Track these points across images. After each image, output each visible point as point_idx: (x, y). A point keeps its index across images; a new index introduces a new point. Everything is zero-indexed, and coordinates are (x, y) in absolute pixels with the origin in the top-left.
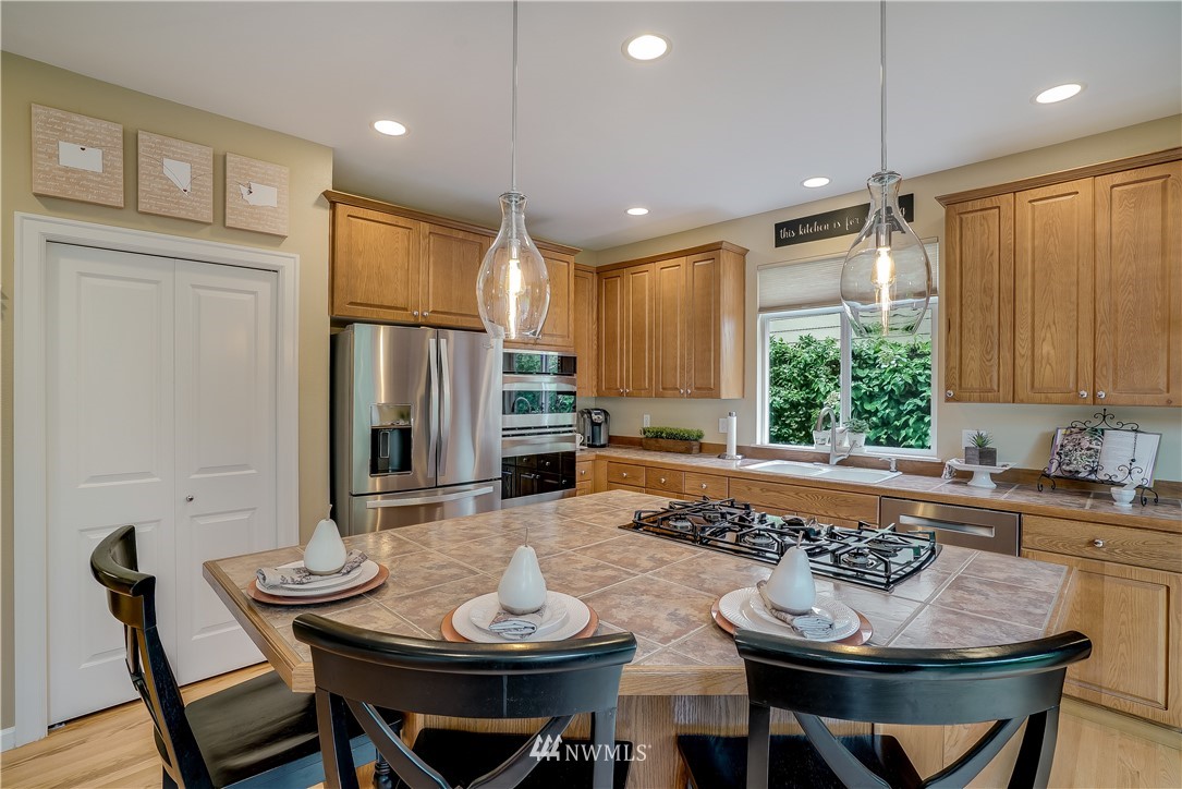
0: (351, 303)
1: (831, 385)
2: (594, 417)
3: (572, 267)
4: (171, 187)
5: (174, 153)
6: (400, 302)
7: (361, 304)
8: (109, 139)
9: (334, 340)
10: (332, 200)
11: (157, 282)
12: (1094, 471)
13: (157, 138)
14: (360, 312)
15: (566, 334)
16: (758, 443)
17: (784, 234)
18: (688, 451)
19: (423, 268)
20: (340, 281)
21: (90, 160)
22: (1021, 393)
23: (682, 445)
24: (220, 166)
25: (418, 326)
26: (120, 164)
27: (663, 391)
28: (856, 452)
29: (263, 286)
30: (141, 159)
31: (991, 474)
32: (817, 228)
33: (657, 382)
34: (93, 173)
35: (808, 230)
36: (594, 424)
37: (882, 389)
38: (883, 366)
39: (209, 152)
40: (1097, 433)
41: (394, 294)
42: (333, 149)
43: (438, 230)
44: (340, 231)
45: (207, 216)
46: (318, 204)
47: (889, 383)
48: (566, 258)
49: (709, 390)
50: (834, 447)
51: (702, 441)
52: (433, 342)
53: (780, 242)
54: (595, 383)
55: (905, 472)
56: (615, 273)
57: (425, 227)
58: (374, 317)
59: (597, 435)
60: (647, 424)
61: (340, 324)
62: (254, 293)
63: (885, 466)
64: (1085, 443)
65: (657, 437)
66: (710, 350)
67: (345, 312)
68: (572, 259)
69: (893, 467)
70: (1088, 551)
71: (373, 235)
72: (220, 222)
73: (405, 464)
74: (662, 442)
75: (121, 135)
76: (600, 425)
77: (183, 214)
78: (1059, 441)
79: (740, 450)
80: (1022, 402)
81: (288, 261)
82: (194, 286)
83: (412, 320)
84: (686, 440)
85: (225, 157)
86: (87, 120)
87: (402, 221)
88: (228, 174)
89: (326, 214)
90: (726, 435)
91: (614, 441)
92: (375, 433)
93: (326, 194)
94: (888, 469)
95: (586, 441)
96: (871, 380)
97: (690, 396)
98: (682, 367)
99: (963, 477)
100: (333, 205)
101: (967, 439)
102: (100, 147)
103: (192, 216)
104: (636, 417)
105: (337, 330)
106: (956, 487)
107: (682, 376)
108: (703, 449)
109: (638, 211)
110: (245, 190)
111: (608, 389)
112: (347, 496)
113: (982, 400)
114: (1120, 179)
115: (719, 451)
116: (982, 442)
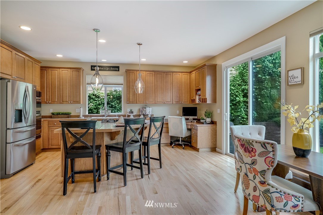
6: (10, 73)
7: (3, 73)
12: (145, 113)
14: (2, 75)
16: (87, 114)
17: (93, 68)
22: (137, 102)
23: (66, 116)
28: (110, 114)
31: (133, 115)
32: (100, 68)
33: (60, 100)
37: (102, 103)
38: (101, 98)
40: (146, 108)
41: (9, 70)
43: (17, 53)
47: (103, 101)
48: (39, 64)
49: (77, 102)
51: (71, 115)
53: (92, 70)
57: (14, 51)
58: (5, 77)
60: (51, 111)
63: (115, 116)
64: (144, 110)
65: (57, 114)
66: (78, 93)
69: (117, 116)
71: (4, 52)
74: (59, 116)
78: (141, 110)
79: (83, 116)
84: (68, 114)
87: (10, 49)
96: (99, 101)
97: (71, 103)
101: (129, 110)
107: (69, 98)
108: (71, 117)
109: (59, 56)
113: (132, 103)
114: (148, 72)
115: (78, 116)
116: (131, 110)
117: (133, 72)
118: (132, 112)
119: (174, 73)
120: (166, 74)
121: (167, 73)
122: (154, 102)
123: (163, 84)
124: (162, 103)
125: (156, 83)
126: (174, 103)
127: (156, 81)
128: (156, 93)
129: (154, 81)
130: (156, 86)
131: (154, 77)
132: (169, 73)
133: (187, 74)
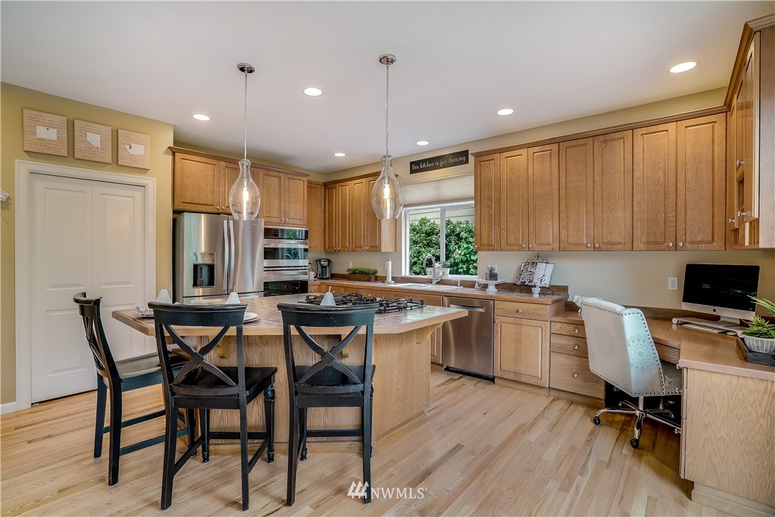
0: (184, 203)
1: (457, 246)
2: (322, 263)
3: (306, 183)
4: (91, 147)
5: (92, 130)
6: (210, 202)
7: (189, 203)
8: (60, 124)
9: (175, 221)
10: (173, 152)
11: (83, 192)
12: (531, 281)
13: (83, 123)
14: (188, 207)
15: (302, 218)
16: (403, 274)
17: (414, 167)
18: (369, 280)
19: (222, 184)
20: (177, 191)
21: (52, 134)
22: (503, 247)
23: (366, 277)
24: (115, 135)
25: (219, 214)
26: (65, 136)
27: (356, 249)
28: (444, 278)
29: (137, 194)
30: (76, 133)
31: (496, 285)
32: (429, 165)
33: (352, 244)
34: (53, 140)
35: (424, 166)
36: (322, 267)
39: (110, 128)
40: (534, 264)
41: (206, 197)
42: (174, 126)
43: (230, 165)
44: (177, 166)
45: (109, 159)
46: (166, 153)
48: (303, 178)
49: (376, 248)
50: (434, 275)
51: (377, 275)
52: (225, 222)
53: (412, 172)
54: (322, 245)
55: (464, 287)
56: (332, 186)
57: (223, 164)
58: (196, 209)
59: (324, 273)
60: (351, 267)
61: (178, 212)
62: (133, 197)
63: (455, 284)
64: (529, 269)
65: (354, 273)
66: (376, 227)
67: (180, 207)
68: (306, 179)
69: (459, 284)
70: (517, 315)
71: (194, 167)
72: (116, 162)
73: (211, 282)
74: (357, 276)
75: (66, 122)
76: (326, 267)
77: (97, 159)
78: (522, 269)
79: (393, 279)
80: (503, 250)
81: (150, 182)
82: (102, 194)
83: (216, 211)
84: (369, 274)
85: (118, 131)
86: (49, 115)
87: (210, 161)
88: (119, 139)
89: (170, 158)
90: (386, 271)
91: (333, 276)
92: (196, 267)
93: (170, 148)
94: (457, 285)
95: (318, 276)
97: (368, 251)
98: (364, 236)
99: (485, 287)
100: (174, 153)
101: (486, 269)
102: (56, 128)
103: (101, 160)
104: (346, 263)
105: (176, 215)
106: (482, 292)
107: (364, 241)
108: (377, 279)
109: (340, 155)
110: (128, 147)
111: (330, 249)
112: (181, 298)
113: (488, 250)
114: (536, 149)
115: (384, 279)
116: (491, 270)
117: (490, 157)
118: (493, 276)
119: (638, 132)
120: (605, 141)
121: (605, 136)
122: (556, 245)
123: (590, 181)
124: (584, 248)
125: (563, 180)
126: (639, 245)
127: (563, 173)
128: (563, 215)
129: (555, 175)
130: (563, 191)
131: (555, 163)
132: (618, 135)
133: (712, 118)
